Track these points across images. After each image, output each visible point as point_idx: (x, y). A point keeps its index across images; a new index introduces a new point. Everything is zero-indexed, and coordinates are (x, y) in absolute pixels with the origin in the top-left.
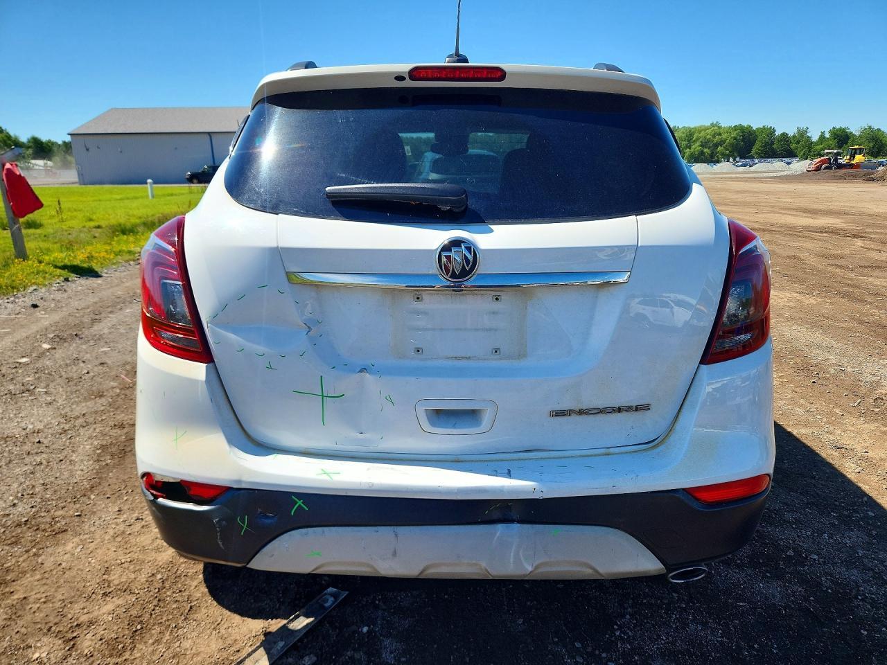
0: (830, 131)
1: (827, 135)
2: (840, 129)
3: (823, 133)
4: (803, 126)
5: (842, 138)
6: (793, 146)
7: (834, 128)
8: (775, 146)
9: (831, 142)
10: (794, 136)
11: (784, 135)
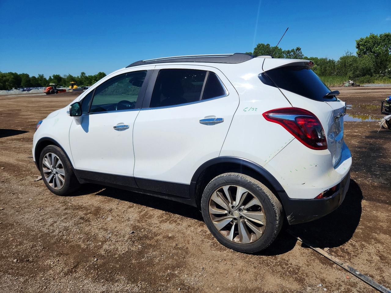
0: (53, 76)
1: (52, 78)
2: (57, 75)
3: (50, 77)
4: (41, 74)
5: (58, 80)
6: (40, 82)
7: (54, 75)
8: (31, 82)
9: (55, 81)
10: (38, 78)
11: (34, 77)
